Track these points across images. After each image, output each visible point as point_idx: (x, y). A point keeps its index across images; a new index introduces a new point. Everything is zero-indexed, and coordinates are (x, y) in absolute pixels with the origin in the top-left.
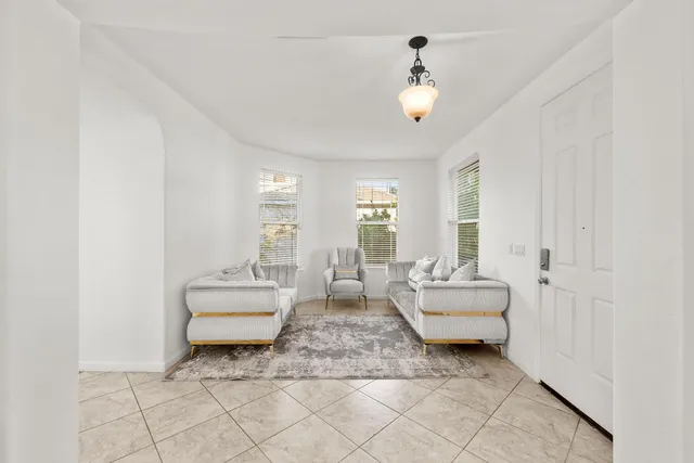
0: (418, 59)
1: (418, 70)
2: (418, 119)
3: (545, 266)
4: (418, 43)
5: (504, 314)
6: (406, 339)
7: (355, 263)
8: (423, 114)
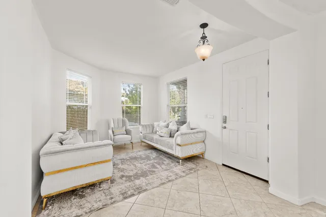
0: (204, 33)
1: (204, 38)
2: (204, 60)
3: (225, 122)
4: (204, 26)
5: (204, 141)
6: (166, 159)
7: (123, 126)
8: (207, 58)
